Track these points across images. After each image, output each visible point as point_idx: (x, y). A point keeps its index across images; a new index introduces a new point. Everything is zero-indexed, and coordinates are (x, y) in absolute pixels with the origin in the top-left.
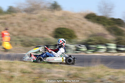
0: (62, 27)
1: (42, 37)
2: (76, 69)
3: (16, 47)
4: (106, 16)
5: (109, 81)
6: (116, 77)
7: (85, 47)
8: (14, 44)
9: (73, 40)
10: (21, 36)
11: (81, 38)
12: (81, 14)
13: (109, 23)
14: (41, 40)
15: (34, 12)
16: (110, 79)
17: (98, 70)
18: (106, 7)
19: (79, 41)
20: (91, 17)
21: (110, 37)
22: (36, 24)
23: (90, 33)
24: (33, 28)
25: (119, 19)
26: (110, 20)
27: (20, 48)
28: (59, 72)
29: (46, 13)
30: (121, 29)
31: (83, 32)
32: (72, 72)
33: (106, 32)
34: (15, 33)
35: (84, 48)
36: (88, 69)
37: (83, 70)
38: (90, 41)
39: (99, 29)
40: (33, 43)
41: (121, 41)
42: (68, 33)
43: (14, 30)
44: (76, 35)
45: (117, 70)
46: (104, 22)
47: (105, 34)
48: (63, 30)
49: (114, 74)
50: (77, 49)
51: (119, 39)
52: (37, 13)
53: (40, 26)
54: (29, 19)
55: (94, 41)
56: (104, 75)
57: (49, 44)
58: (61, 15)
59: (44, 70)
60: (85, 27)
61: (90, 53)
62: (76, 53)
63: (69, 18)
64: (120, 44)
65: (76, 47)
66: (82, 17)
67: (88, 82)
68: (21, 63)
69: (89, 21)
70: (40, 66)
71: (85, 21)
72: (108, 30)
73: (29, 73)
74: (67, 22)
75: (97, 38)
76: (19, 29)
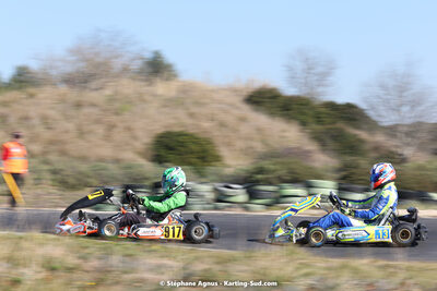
0: (176, 129)
1: (117, 161)
2: (212, 256)
3: (39, 191)
7: (244, 191)
8: (32, 182)
9: (210, 169)
10: (53, 157)
11: (234, 162)
12: (235, 91)
13: (319, 119)
14: (113, 169)
15: (93, 85)
17: (277, 260)
18: (309, 69)
19: (228, 171)
20: (263, 99)
21: (323, 160)
22: (98, 122)
23: (259, 147)
24: (90, 132)
25: (350, 106)
26: (323, 110)
27: (50, 194)
28: (159, 267)
29: (128, 87)
30: (355, 135)
31: (240, 144)
32: (199, 267)
33: (312, 146)
34: (36, 148)
35: (240, 195)
37: (233, 260)
38: (261, 171)
39: (287, 134)
40: (88, 177)
41: (354, 171)
42: (194, 147)
43: (34, 139)
44: (221, 154)
46: (304, 114)
47: (309, 152)
48: (180, 139)
50: (221, 198)
51: (345, 167)
52: (101, 88)
53: (111, 127)
54: (78, 105)
55: (274, 171)
57: (135, 180)
58: (173, 93)
59: (115, 260)
60: (245, 129)
61: (258, 210)
62: (216, 209)
63: (197, 104)
64: (352, 182)
65: (216, 190)
66: (237, 100)
68: (48, 240)
69: (257, 110)
70: (105, 249)
71: (247, 110)
72: (317, 138)
73: (70, 270)
74: (192, 115)
75: (283, 163)
76: (47, 135)
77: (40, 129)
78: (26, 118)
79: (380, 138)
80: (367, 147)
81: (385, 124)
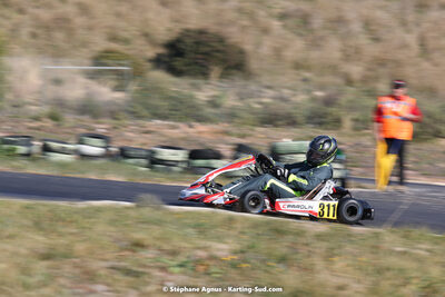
77: (363, 40)
78: (339, 21)
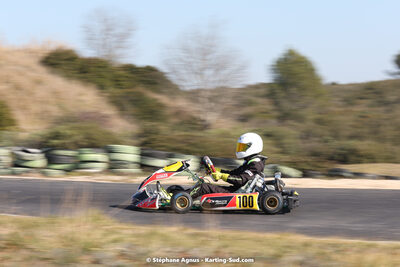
2: (14, 222)
4: (107, 59)
5: (121, 262)
6: (142, 250)
7: (42, 155)
11: (30, 127)
12: (30, 52)
13: (117, 82)
16: (122, 255)
17: (84, 226)
18: (108, 30)
19: (23, 136)
20: (59, 61)
21: (121, 125)
23: (55, 111)
25: (150, 70)
26: (122, 73)
30: (156, 100)
31: (35, 108)
33: (109, 111)
35: (37, 159)
36: (53, 223)
37: (36, 225)
38: (57, 136)
39: (83, 98)
41: (154, 137)
44: (15, 118)
45: (144, 229)
46: (101, 77)
47: (107, 116)
49: (133, 239)
50: (18, 163)
51: (145, 133)
55: (70, 136)
56: (103, 241)
60: (41, 92)
61: (56, 175)
62: (14, 174)
64: (153, 148)
65: (13, 155)
66: (33, 62)
67: (55, 263)
69: (53, 73)
71: (43, 73)
72: (116, 102)
75: (79, 128)
79: (181, 103)
80: (168, 112)
81: (188, 89)
